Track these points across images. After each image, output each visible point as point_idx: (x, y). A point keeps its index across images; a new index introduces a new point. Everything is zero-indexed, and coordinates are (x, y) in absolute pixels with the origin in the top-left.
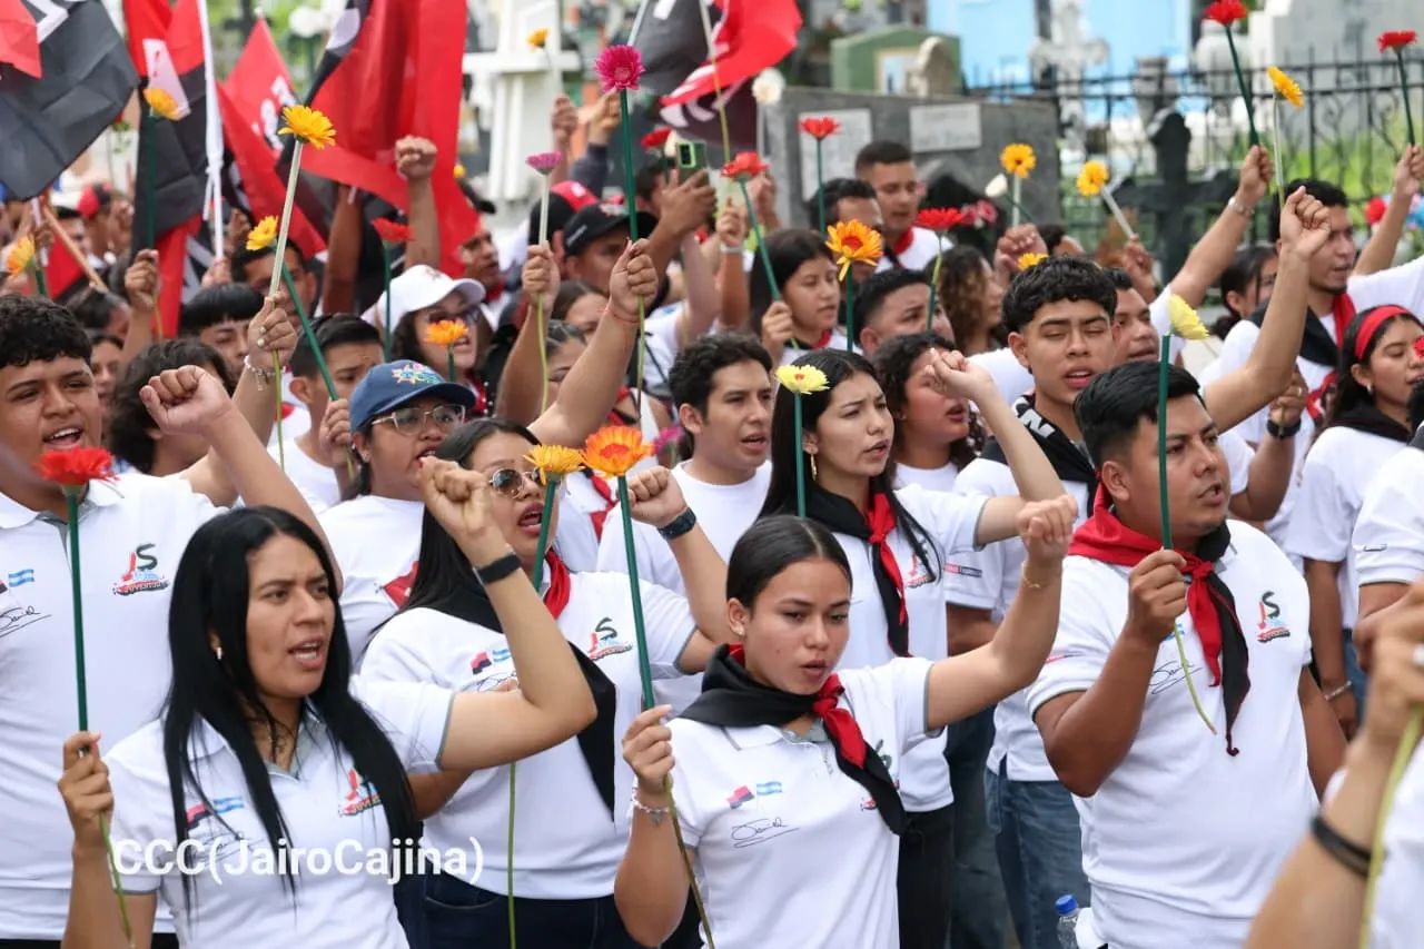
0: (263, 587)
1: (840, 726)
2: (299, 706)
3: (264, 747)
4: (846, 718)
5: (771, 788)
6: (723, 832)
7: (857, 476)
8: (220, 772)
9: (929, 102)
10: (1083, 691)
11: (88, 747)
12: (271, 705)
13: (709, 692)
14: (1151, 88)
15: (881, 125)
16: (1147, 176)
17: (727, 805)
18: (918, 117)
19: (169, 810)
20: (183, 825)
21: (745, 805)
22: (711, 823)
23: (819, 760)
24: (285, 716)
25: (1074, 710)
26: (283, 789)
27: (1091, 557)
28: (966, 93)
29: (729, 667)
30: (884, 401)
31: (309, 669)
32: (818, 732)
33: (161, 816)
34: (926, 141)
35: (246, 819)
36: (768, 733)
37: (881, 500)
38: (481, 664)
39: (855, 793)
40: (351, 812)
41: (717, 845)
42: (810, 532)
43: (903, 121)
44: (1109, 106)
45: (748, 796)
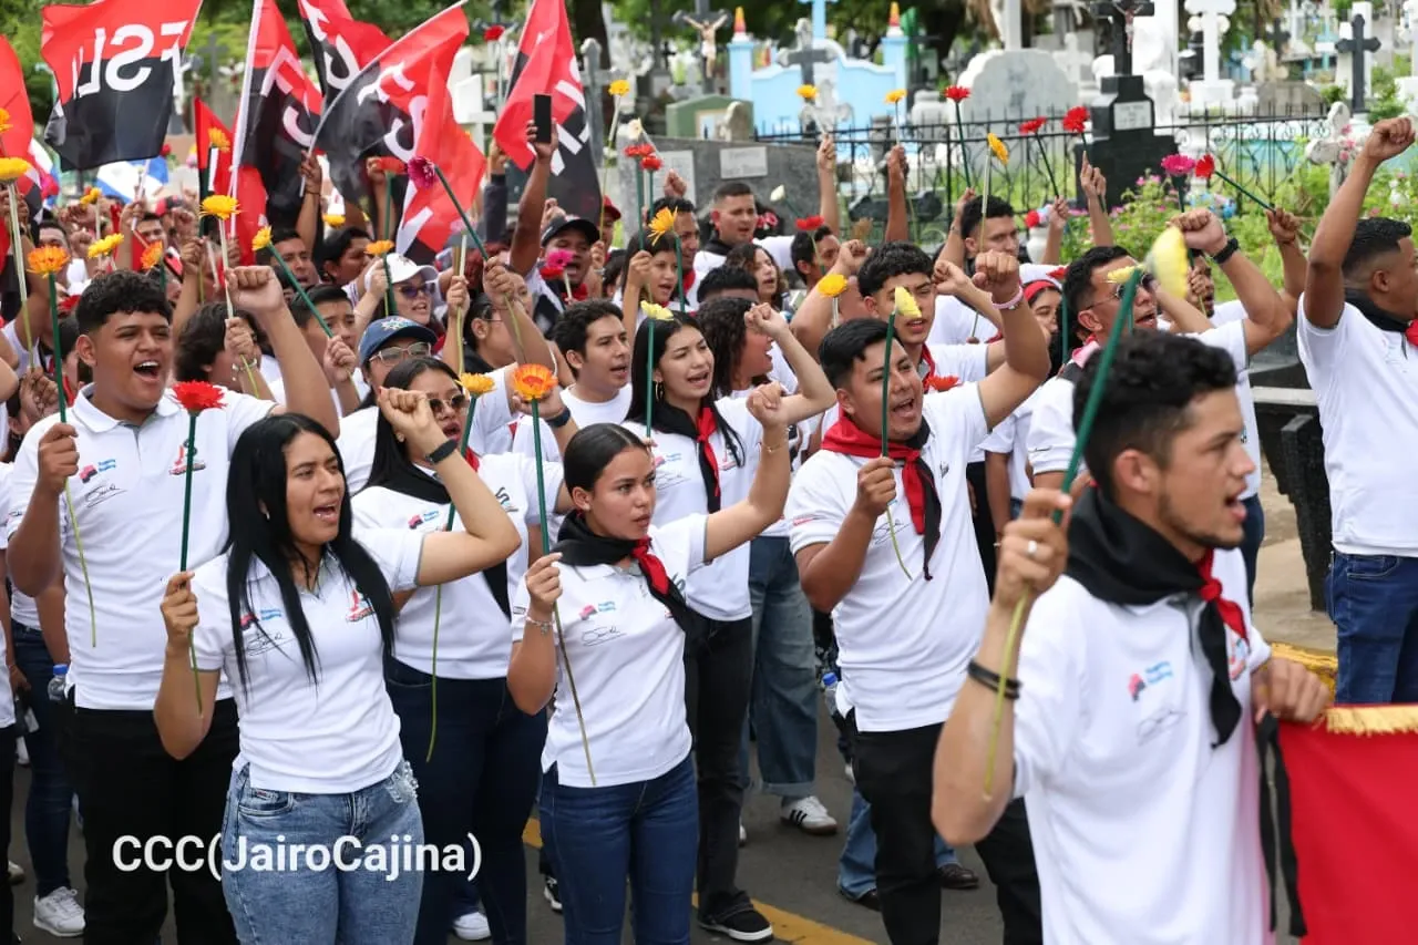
0: (296, 468)
1: (652, 567)
2: (322, 549)
3: (299, 575)
4: (655, 561)
5: (609, 606)
6: (576, 635)
8: (265, 595)
9: (732, 145)
10: (827, 543)
11: (183, 584)
12: (303, 550)
13: (562, 542)
14: (881, 137)
15: (700, 161)
16: (879, 196)
17: (579, 618)
18: (725, 154)
19: (228, 616)
20: (238, 627)
21: (592, 617)
23: (638, 587)
25: (820, 555)
26: (309, 605)
27: (836, 451)
28: (757, 139)
29: (576, 524)
30: (705, 343)
31: (331, 524)
32: (635, 568)
33: (224, 620)
34: (731, 172)
36: (604, 570)
37: (707, 411)
38: (416, 523)
39: (660, 610)
40: (354, 619)
41: (574, 643)
43: (716, 158)
44: (853, 149)
45: (594, 612)
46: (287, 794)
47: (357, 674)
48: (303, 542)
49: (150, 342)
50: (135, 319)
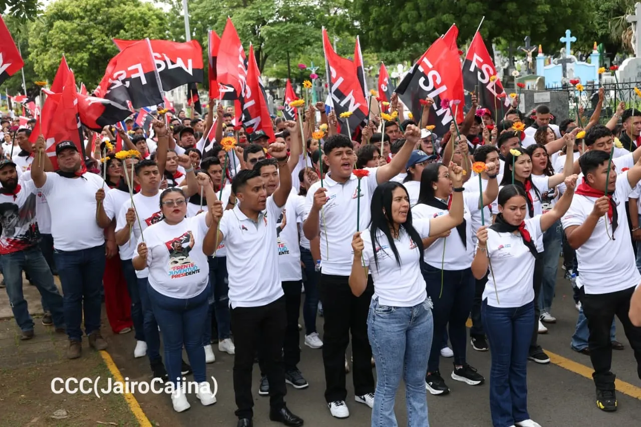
0: (395, 198)
1: (524, 233)
3: (393, 234)
4: (526, 231)
5: (508, 246)
6: (496, 255)
7: (523, 178)
8: (383, 240)
9: (538, 92)
10: (579, 225)
11: (358, 236)
12: (394, 225)
13: (495, 223)
14: (590, 88)
15: (527, 97)
16: (589, 109)
17: (498, 249)
18: (535, 94)
19: (372, 248)
20: (375, 251)
21: (502, 249)
22: (494, 252)
24: (396, 227)
26: (397, 243)
27: (580, 194)
28: (547, 89)
29: (500, 218)
32: (519, 234)
33: (370, 250)
34: (538, 101)
35: (389, 250)
36: (508, 234)
37: (529, 182)
40: (412, 248)
41: (495, 257)
42: (516, 189)
43: (533, 96)
44: (581, 92)
45: (503, 247)
46: (391, 307)
47: (413, 266)
48: (396, 222)
49: (346, 156)
50: (341, 149)
